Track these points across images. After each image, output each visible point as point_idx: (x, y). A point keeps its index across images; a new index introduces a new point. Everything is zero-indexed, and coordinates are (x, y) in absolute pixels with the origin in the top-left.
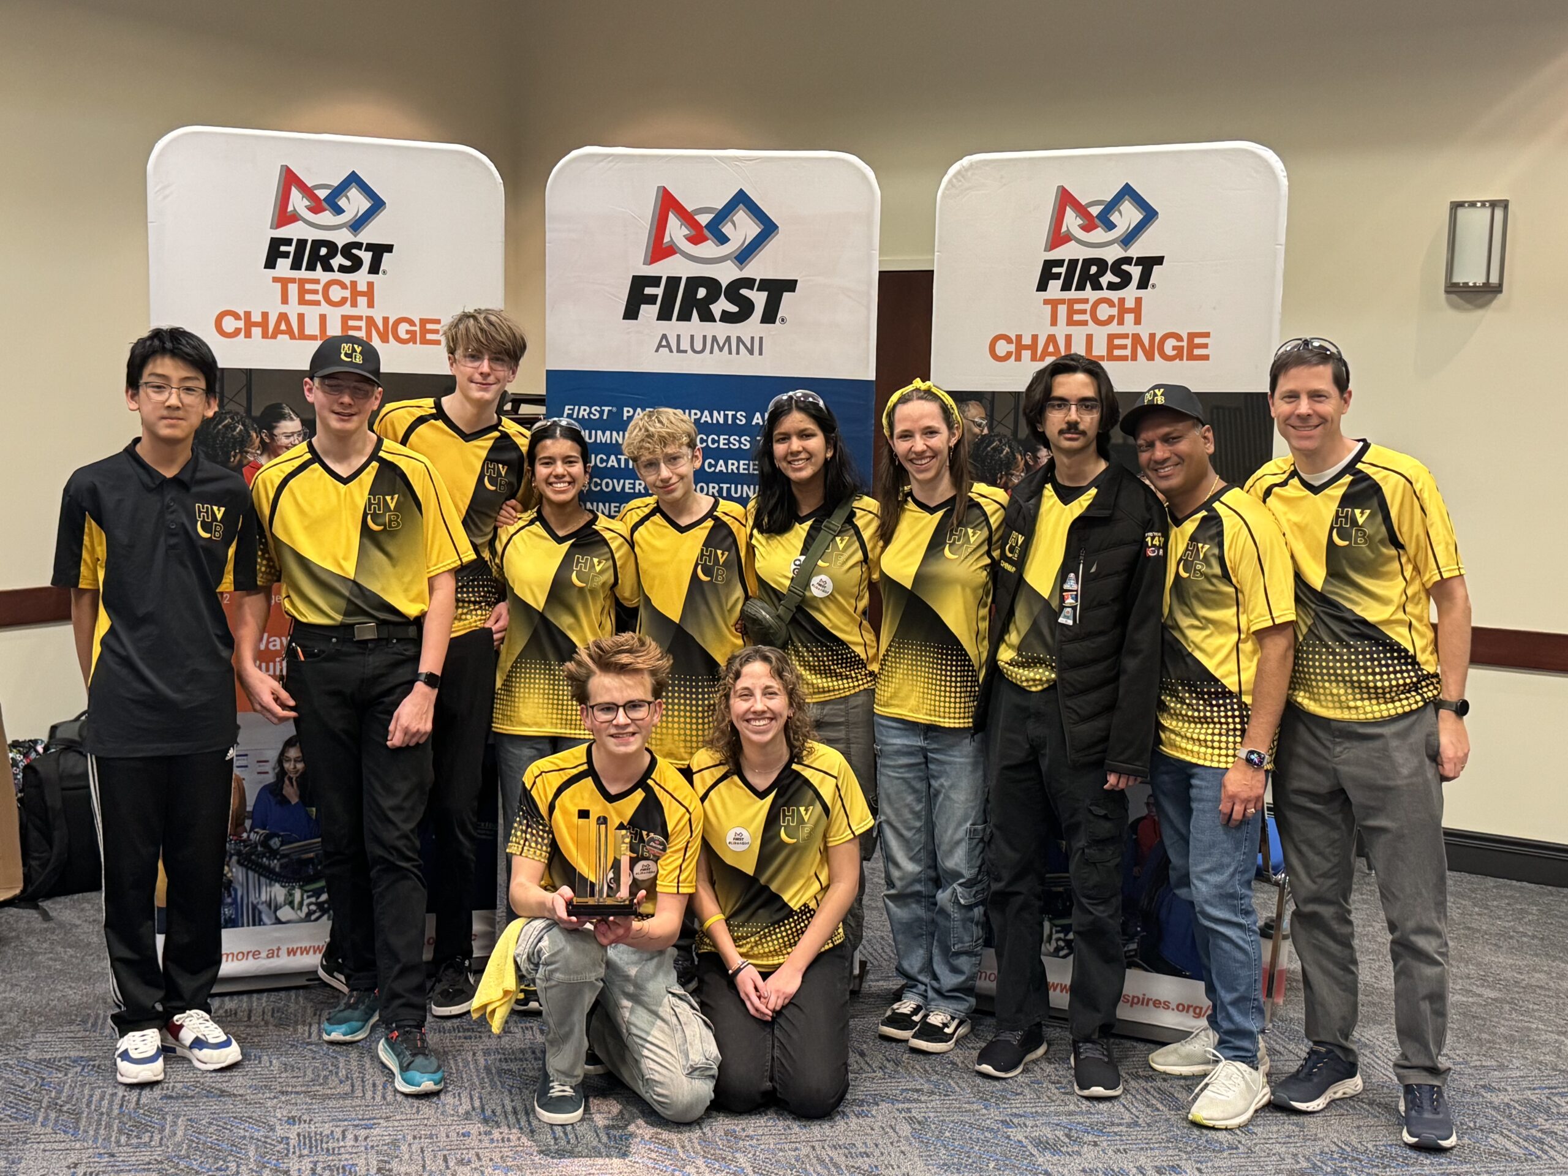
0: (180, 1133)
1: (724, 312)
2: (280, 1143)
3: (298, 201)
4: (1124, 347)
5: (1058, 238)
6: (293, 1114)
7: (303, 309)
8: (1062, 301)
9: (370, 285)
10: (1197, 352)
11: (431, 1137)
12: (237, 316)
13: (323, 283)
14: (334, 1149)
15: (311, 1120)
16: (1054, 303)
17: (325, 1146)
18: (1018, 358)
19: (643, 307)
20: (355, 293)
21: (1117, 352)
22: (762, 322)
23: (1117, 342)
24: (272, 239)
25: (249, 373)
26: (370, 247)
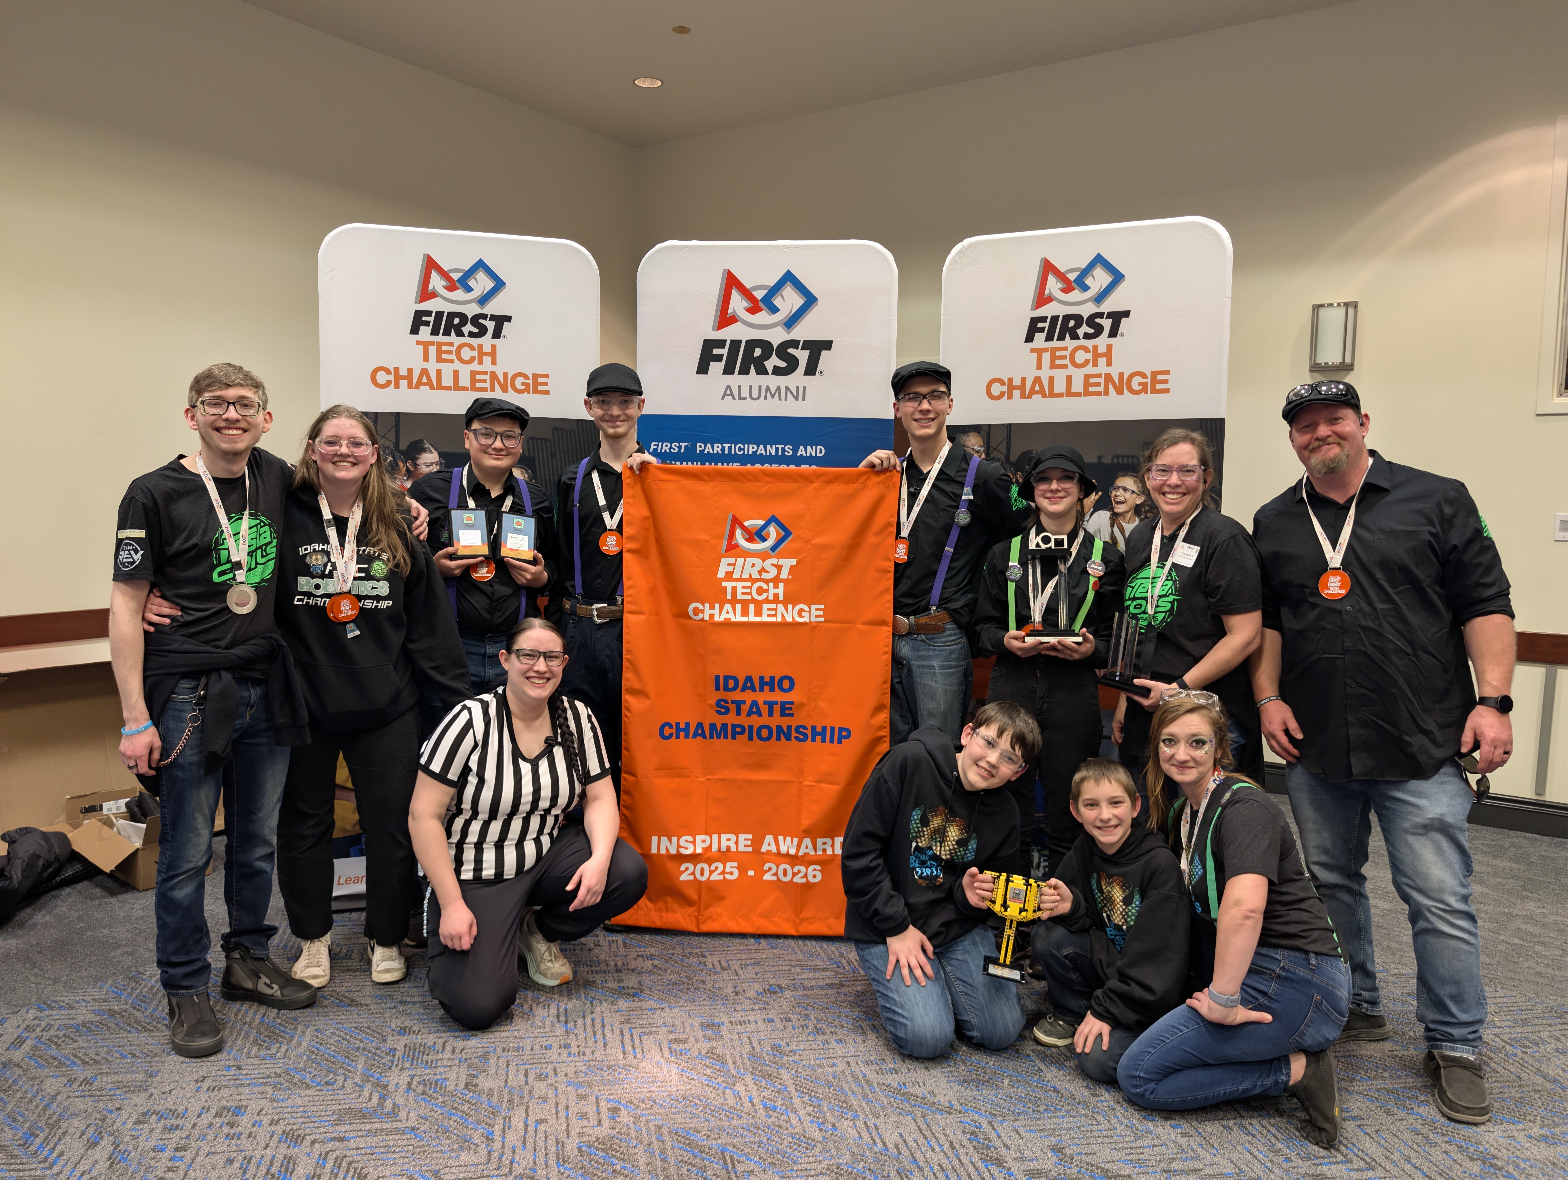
0: (304, 1044)
1: (775, 367)
2: (387, 1054)
3: (437, 282)
4: (1098, 384)
5: (1042, 299)
6: (406, 1024)
7: (441, 366)
8: (1046, 350)
9: (494, 347)
10: (1159, 386)
11: (517, 1049)
12: (388, 372)
13: (456, 346)
14: (432, 1061)
15: (419, 1031)
16: (1039, 352)
17: (425, 1058)
18: (1010, 397)
19: (712, 364)
20: (482, 354)
21: (1092, 389)
22: (806, 374)
23: (1092, 380)
24: (416, 311)
25: (397, 416)
26: (493, 318)
